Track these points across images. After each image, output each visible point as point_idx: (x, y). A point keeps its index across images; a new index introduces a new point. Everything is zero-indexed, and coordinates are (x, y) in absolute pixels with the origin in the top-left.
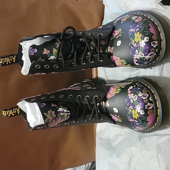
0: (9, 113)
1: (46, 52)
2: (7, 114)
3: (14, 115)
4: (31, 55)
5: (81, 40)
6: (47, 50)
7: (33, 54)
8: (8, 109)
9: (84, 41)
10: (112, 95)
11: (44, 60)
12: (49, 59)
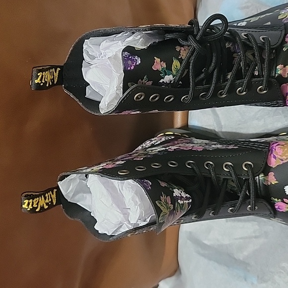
0: (37, 204)
1: (158, 65)
2: (35, 206)
3: (47, 207)
4: (129, 69)
5: (227, 45)
6: (161, 61)
7: (132, 68)
8: (34, 194)
9: (232, 47)
10: (282, 160)
11: (151, 83)
12: (161, 81)
